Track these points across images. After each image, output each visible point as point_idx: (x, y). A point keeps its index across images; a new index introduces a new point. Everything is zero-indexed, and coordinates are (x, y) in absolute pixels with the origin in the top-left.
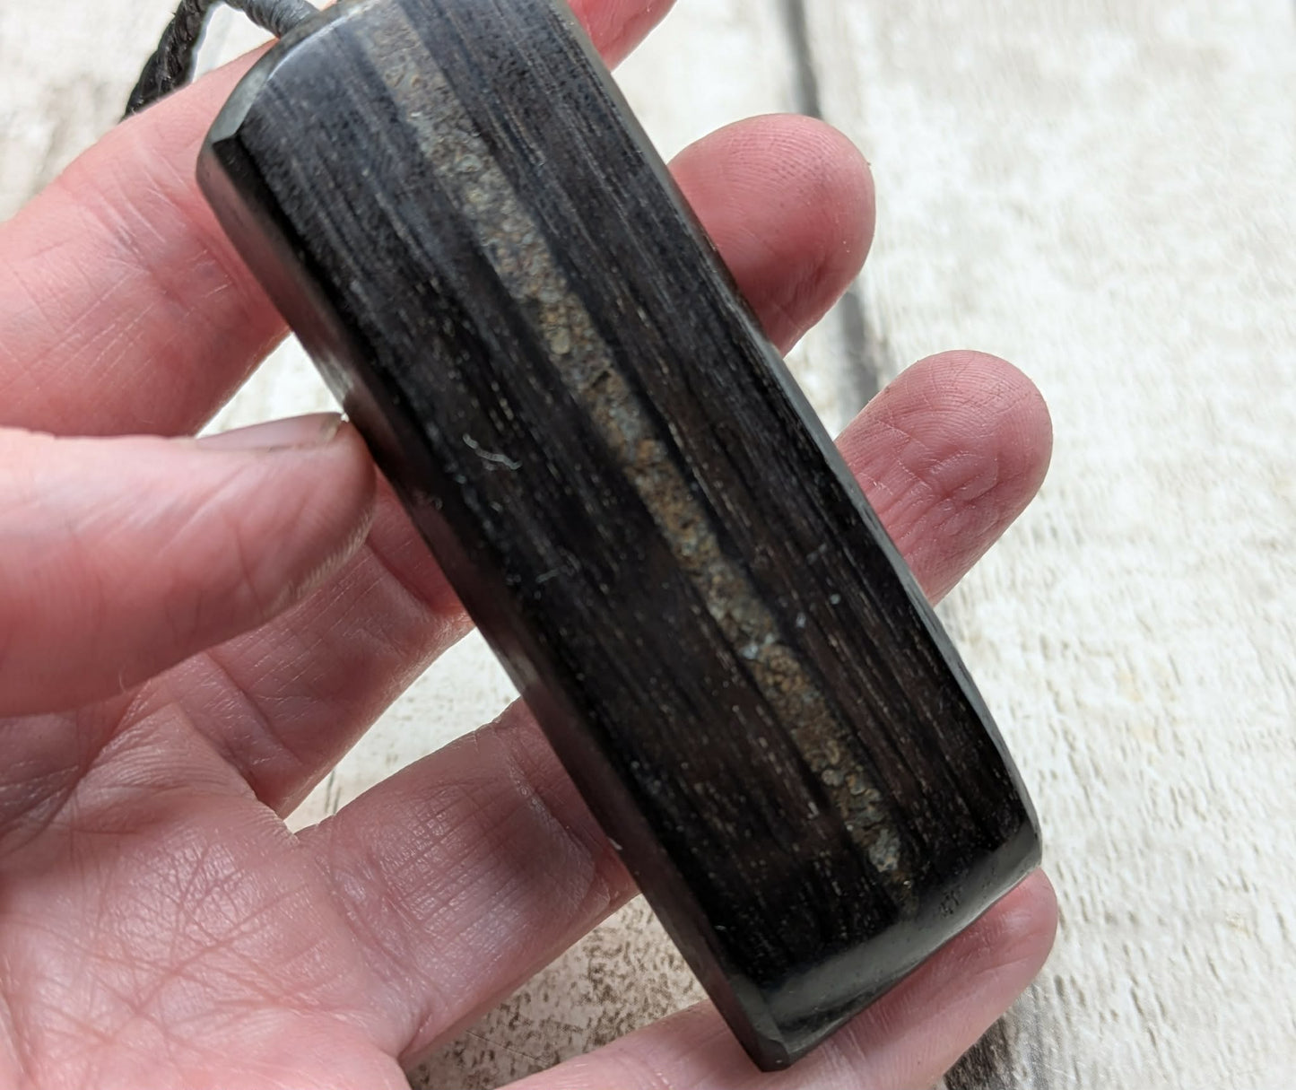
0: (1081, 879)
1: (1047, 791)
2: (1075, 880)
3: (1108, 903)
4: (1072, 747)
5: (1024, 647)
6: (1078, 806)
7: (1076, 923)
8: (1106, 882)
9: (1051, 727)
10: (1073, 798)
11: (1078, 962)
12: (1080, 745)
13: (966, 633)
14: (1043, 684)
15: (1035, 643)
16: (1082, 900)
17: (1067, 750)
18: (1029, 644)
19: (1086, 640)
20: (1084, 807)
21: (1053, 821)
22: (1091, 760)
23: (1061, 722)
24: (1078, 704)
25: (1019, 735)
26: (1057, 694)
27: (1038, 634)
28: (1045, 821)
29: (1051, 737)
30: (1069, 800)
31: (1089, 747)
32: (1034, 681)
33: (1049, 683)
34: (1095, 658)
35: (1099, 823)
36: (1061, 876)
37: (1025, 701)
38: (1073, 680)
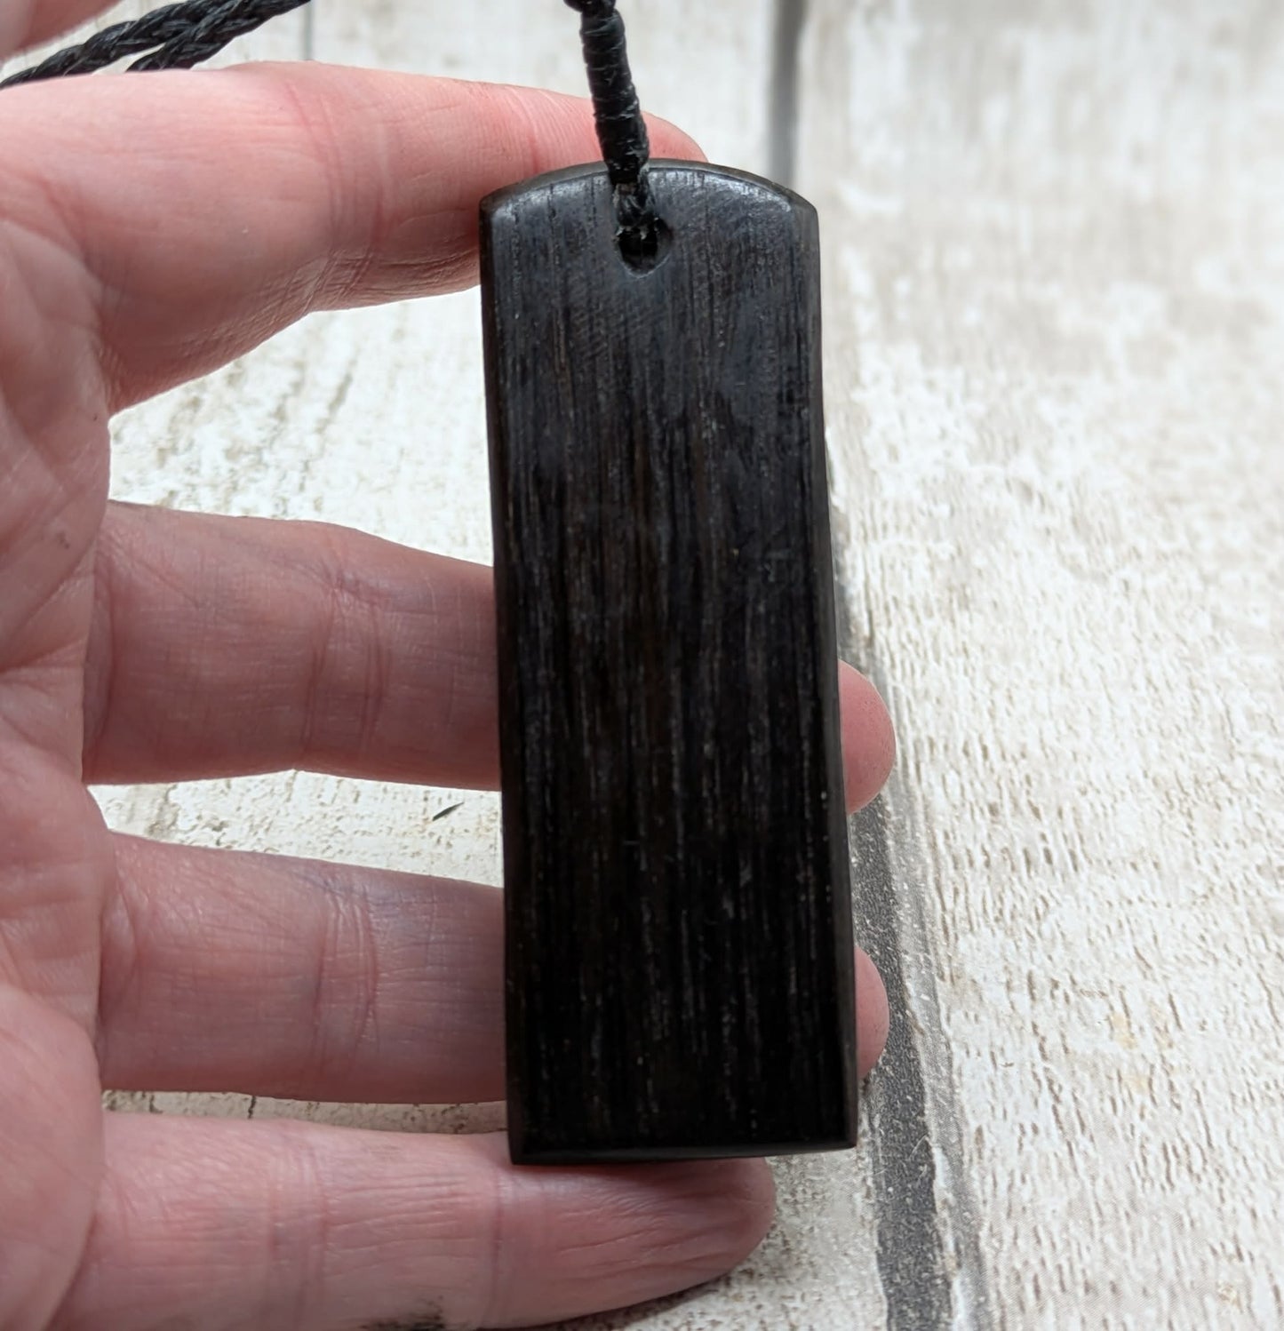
0: (1060, 1246)
1: (1027, 1147)
2: (1053, 1245)
3: (1089, 1272)
4: (1057, 1099)
5: (1008, 986)
6: (1060, 1164)
7: (1053, 1294)
8: (1088, 1248)
9: (1035, 1075)
10: (1056, 1155)
12: (1065, 1096)
13: (947, 971)
14: (1029, 1028)
15: (1020, 982)
16: (1060, 1268)
17: (1051, 1102)
18: (1015, 983)
19: (1077, 978)
20: (1067, 1165)
21: (1033, 1180)
22: (1078, 1113)
23: (1046, 1070)
24: (1066, 1050)
25: (1000, 1085)
26: (1043, 1039)
27: (1025, 972)
28: (1023, 1180)
29: (1035, 1087)
30: (1052, 1157)
31: (1075, 1099)
32: (1019, 1023)
33: (1035, 1027)
34: (1087, 999)
35: (1082, 1183)
36: (1039, 1242)
37: (1008, 1048)
38: (1062, 1023)
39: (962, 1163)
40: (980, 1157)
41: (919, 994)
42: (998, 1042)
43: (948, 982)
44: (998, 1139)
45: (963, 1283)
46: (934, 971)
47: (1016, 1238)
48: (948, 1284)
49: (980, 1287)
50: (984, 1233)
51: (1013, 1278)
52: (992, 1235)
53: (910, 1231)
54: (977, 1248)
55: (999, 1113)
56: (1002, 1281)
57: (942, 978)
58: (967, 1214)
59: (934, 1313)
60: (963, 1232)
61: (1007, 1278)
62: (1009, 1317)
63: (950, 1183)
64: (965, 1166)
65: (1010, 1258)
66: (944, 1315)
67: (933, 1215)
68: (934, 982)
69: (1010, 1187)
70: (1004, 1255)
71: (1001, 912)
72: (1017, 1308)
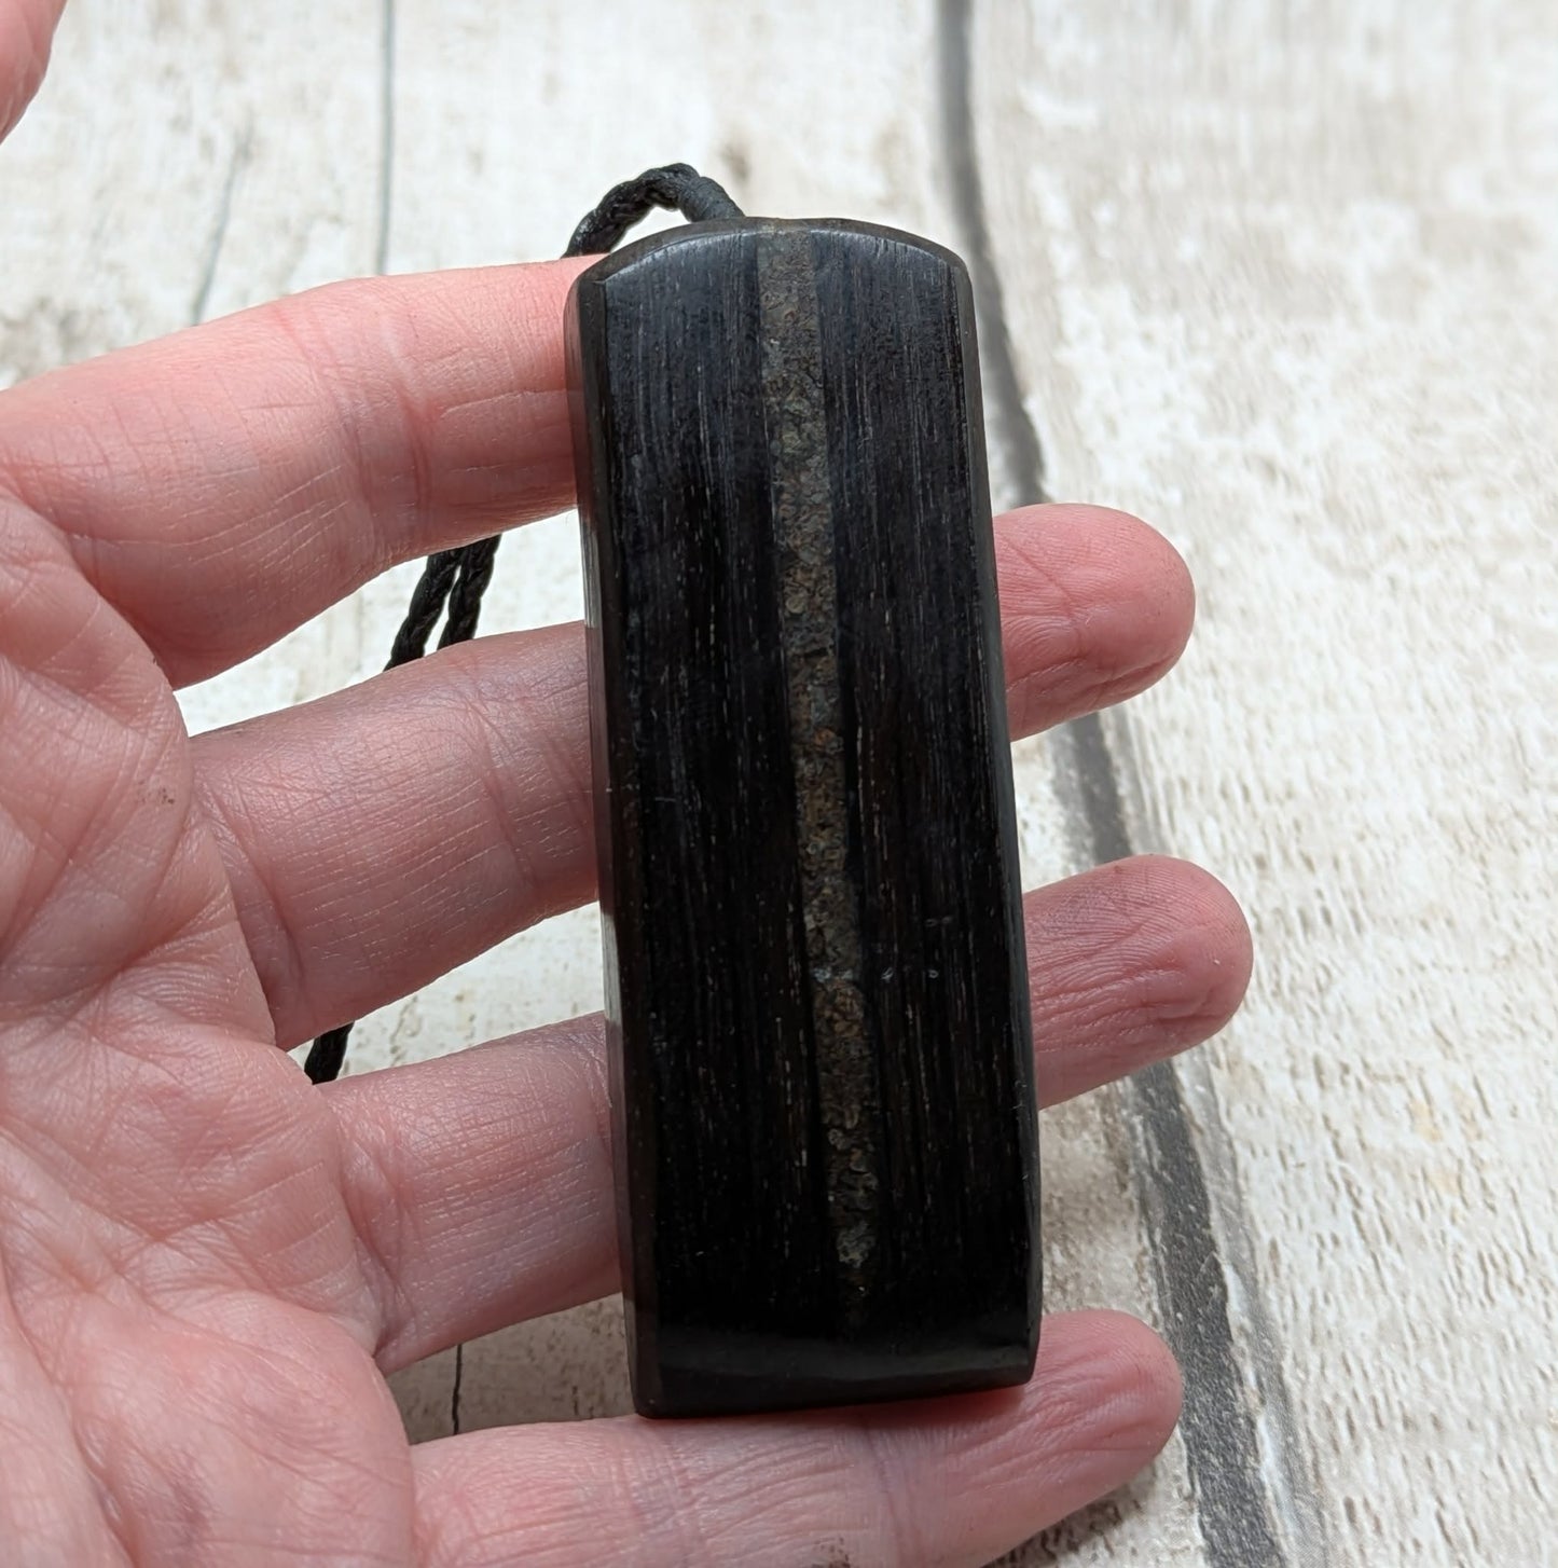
0: (1372, 1374)
1: (1328, 1261)
2: (1365, 1374)
3: (1407, 1405)
4: (1357, 1204)
5: (1294, 1073)
6: (1366, 1280)
7: (1368, 1430)
8: (1404, 1377)
9: (1331, 1177)
10: (1360, 1269)
11: (1372, 1479)
12: (1367, 1201)
13: (1222, 1057)
14: (1320, 1122)
15: (1306, 1068)
16: (1374, 1401)
17: (1350, 1206)
18: (1301, 1068)
19: (1371, 1059)
20: (1373, 1279)
21: (1337, 1299)
22: (1382, 1219)
23: (1343, 1170)
24: (1363, 1146)
25: (1292, 1189)
26: (1337, 1134)
27: (1310, 1054)
28: (1326, 1300)
29: (1332, 1192)
30: (1356, 1273)
31: (1377, 1203)
32: (1308, 1116)
33: (1326, 1120)
34: (1383, 1085)
35: (1391, 1299)
36: (1348, 1370)
37: (1298, 1144)
38: (1356, 1115)
39: (1256, 1281)
40: (1277, 1274)
41: (1193, 1085)
42: (1287, 1139)
43: (1225, 1070)
44: (1295, 1252)
45: (1268, 1423)
46: (1208, 1058)
47: (1323, 1367)
48: (1252, 1424)
49: (1287, 1427)
50: (1287, 1364)
51: (1323, 1415)
52: (1297, 1364)
53: (1204, 1363)
54: (1281, 1380)
55: (1294, 1223)
56: (1312, 1418)
57: (1218, 1064)
58: (1266, 1341)
59: (1239, 1458)
60: (1264, 1363)
61: (1317, 1414)
62: (1322, 1460)
63: (1245, 1305)
64: (1261, 1286)
65: (1319, 1392)
66: (1251, 1460)
67: (1229, 1343)
68: (1208, 1071)
69: (1313, 1308)
70: (1311, 1388)
71: (1278, 985)
72: (1330, 1449)
